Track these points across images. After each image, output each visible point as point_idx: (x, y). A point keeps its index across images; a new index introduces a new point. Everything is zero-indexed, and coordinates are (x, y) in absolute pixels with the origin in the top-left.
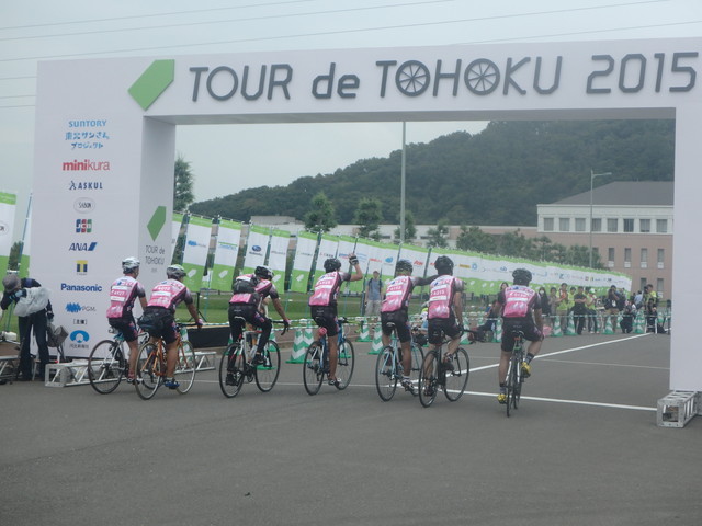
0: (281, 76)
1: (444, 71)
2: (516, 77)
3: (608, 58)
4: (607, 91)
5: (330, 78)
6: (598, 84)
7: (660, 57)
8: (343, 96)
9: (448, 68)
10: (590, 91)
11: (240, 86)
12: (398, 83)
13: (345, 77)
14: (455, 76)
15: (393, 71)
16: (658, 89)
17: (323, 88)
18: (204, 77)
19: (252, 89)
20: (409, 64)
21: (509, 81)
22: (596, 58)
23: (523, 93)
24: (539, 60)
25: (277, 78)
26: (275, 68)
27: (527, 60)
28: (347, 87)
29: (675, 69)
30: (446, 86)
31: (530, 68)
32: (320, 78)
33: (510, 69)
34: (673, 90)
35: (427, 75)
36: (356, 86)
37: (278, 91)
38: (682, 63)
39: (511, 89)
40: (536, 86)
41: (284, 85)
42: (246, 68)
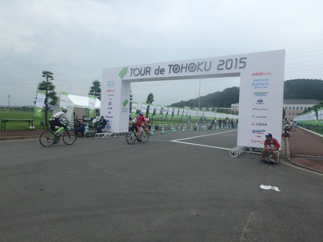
0: (148, 70)
1: (183, 66)
2: (200, 67)
3: (223, 61)
4: (223, 69)
5: (158, 70)
6: (220, 67)
7: (236, 59)
8: (161, 74)
9: (184, 66)
10: (218, 69)
11: (140, 72)
12: (173, 70)
13: (162, 69)
14: (186, 68)
15: (172, 67)
16: (236, 68)
17: (157, 72)
18: (133, 70)
19: (142, 73)
20: (176, 65)
21: (198, 68)
22: (220, 61)
23: (202, 71)
24: (206, 62)
25: (147, 70)
26: (147, 68)
27: (203, 62)
28: (162, 71)
29: (240, 62)
30: (184, 70)
31: (204, 64)
32: (156, 70)
33: (199, 65)
34: (240, 68)
35: (180, 68)
36: (164, 71)
37: (148, 73)
38: (242, 61)
39: (199, 70)
40: (205, 69)
41: (149, 72)
42: (141, 68)
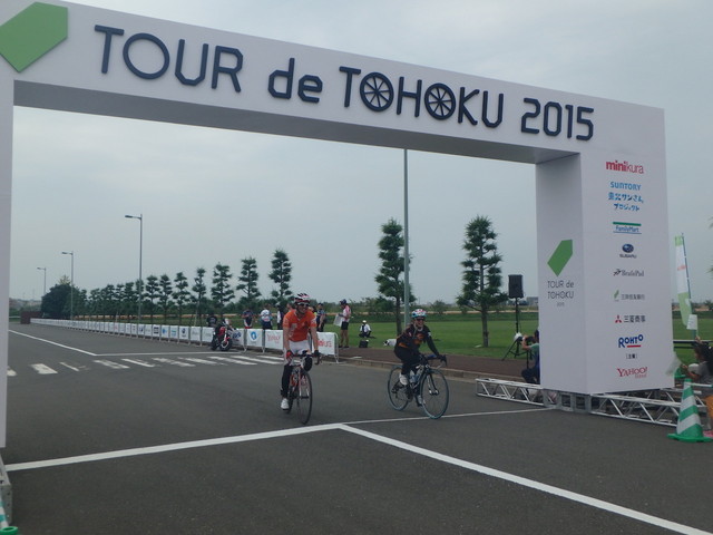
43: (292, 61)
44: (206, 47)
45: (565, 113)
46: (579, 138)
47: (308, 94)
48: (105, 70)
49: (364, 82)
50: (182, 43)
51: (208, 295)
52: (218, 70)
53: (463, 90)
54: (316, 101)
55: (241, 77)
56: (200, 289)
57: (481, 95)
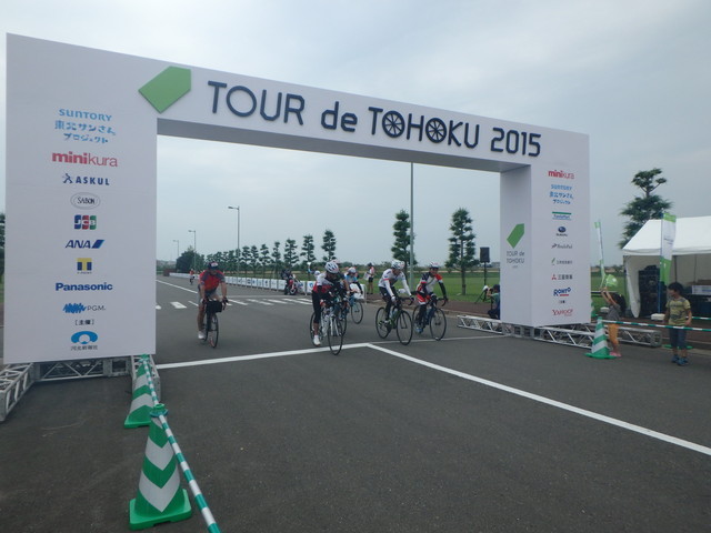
43: (337, 104)
44: (280, 95)
45: (521, 138)
46: (530, 154)
47: (347, 126)
48: (215, 111)
49: (385, 118)
50: (264, 92)
51: (282, 259)
52: (288, 110)
53: (451, 122)
54: (353, 130)
55: (303, 115)
56: (277, 255)
57: (464, 126)
